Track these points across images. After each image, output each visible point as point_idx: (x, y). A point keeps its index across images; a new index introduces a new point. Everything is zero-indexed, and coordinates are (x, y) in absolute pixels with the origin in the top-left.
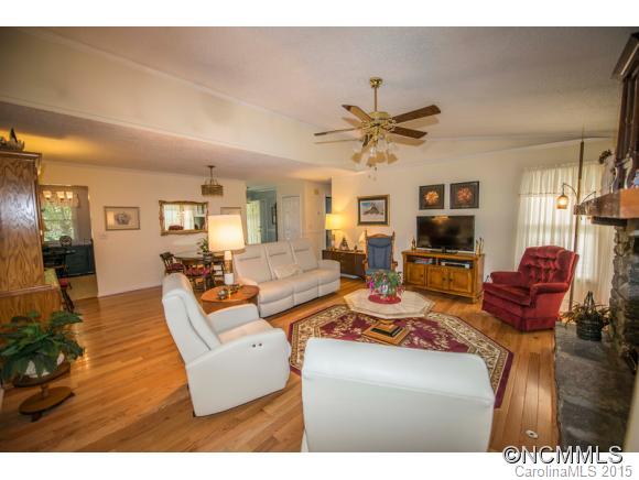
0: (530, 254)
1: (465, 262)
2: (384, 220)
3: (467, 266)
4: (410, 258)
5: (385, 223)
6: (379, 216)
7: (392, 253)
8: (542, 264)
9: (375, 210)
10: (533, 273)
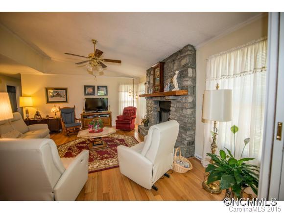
0: (125, 109)
1: (108, 114)
2: (65, 100)
3: (108, 116)
4: (84, 117)
5: (66, 102)
6: (62, 98)
7: (75, 115)
8: (129, 112)
9: (59, 95)
10: (127, 115)
